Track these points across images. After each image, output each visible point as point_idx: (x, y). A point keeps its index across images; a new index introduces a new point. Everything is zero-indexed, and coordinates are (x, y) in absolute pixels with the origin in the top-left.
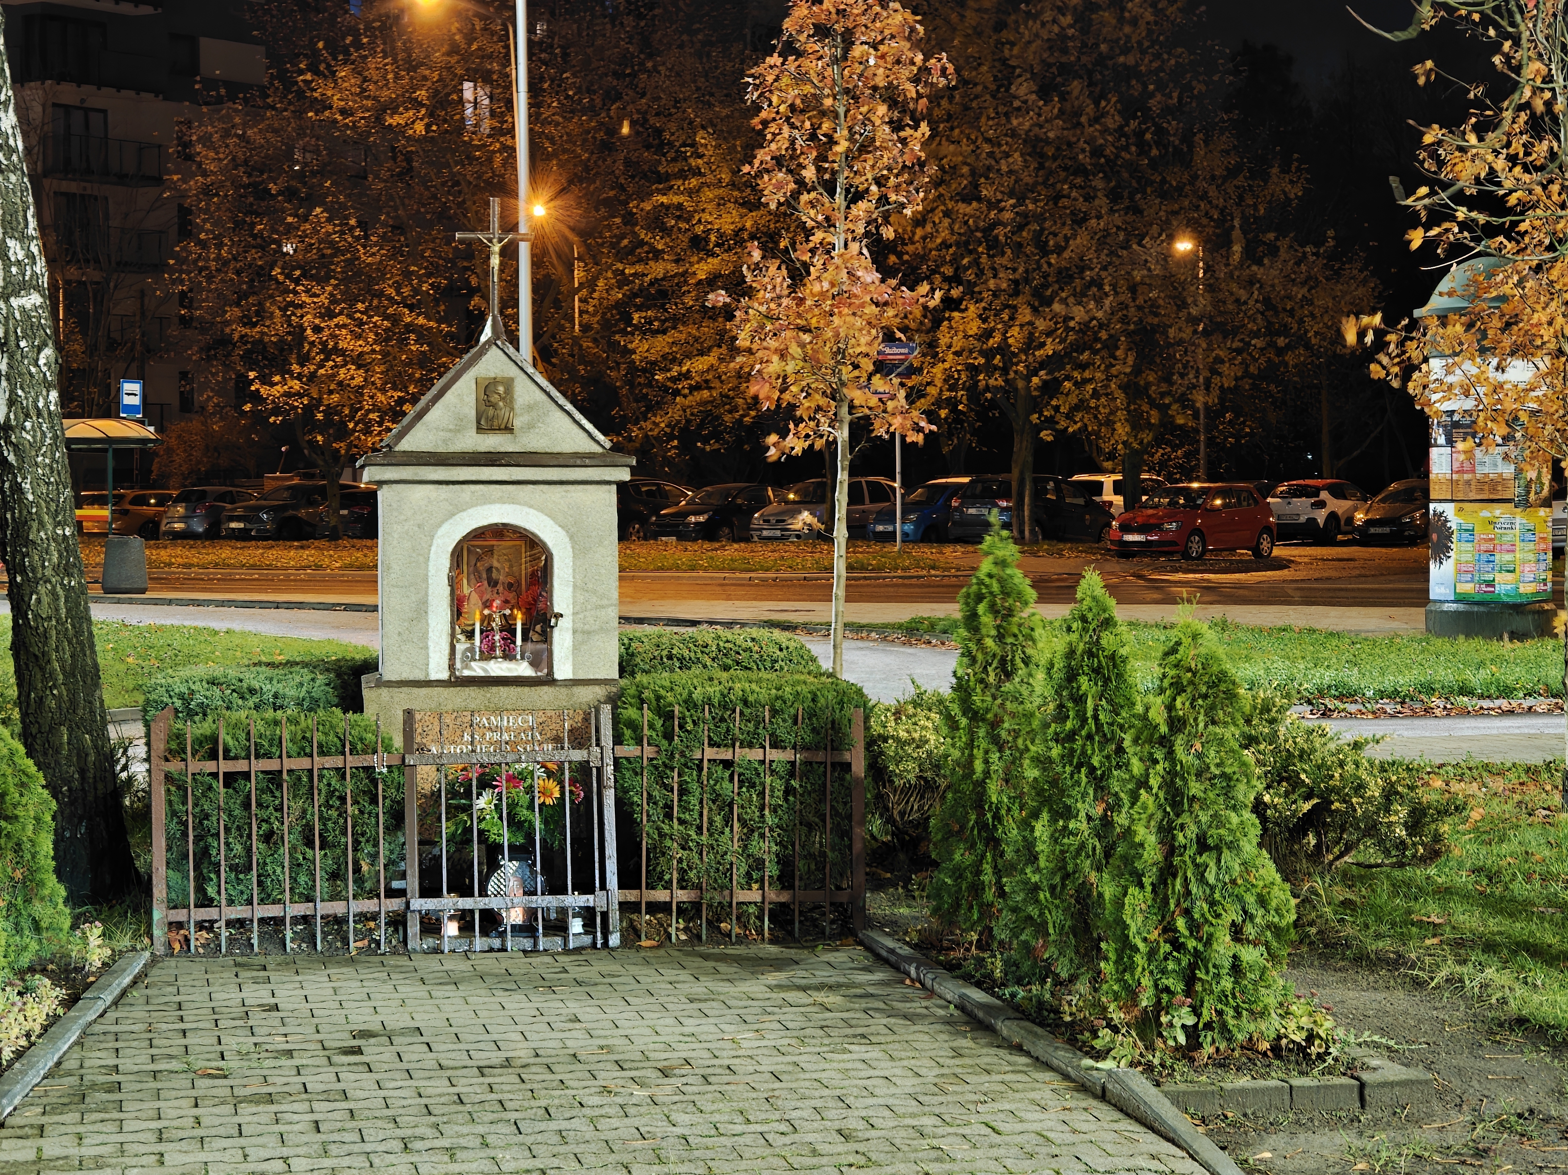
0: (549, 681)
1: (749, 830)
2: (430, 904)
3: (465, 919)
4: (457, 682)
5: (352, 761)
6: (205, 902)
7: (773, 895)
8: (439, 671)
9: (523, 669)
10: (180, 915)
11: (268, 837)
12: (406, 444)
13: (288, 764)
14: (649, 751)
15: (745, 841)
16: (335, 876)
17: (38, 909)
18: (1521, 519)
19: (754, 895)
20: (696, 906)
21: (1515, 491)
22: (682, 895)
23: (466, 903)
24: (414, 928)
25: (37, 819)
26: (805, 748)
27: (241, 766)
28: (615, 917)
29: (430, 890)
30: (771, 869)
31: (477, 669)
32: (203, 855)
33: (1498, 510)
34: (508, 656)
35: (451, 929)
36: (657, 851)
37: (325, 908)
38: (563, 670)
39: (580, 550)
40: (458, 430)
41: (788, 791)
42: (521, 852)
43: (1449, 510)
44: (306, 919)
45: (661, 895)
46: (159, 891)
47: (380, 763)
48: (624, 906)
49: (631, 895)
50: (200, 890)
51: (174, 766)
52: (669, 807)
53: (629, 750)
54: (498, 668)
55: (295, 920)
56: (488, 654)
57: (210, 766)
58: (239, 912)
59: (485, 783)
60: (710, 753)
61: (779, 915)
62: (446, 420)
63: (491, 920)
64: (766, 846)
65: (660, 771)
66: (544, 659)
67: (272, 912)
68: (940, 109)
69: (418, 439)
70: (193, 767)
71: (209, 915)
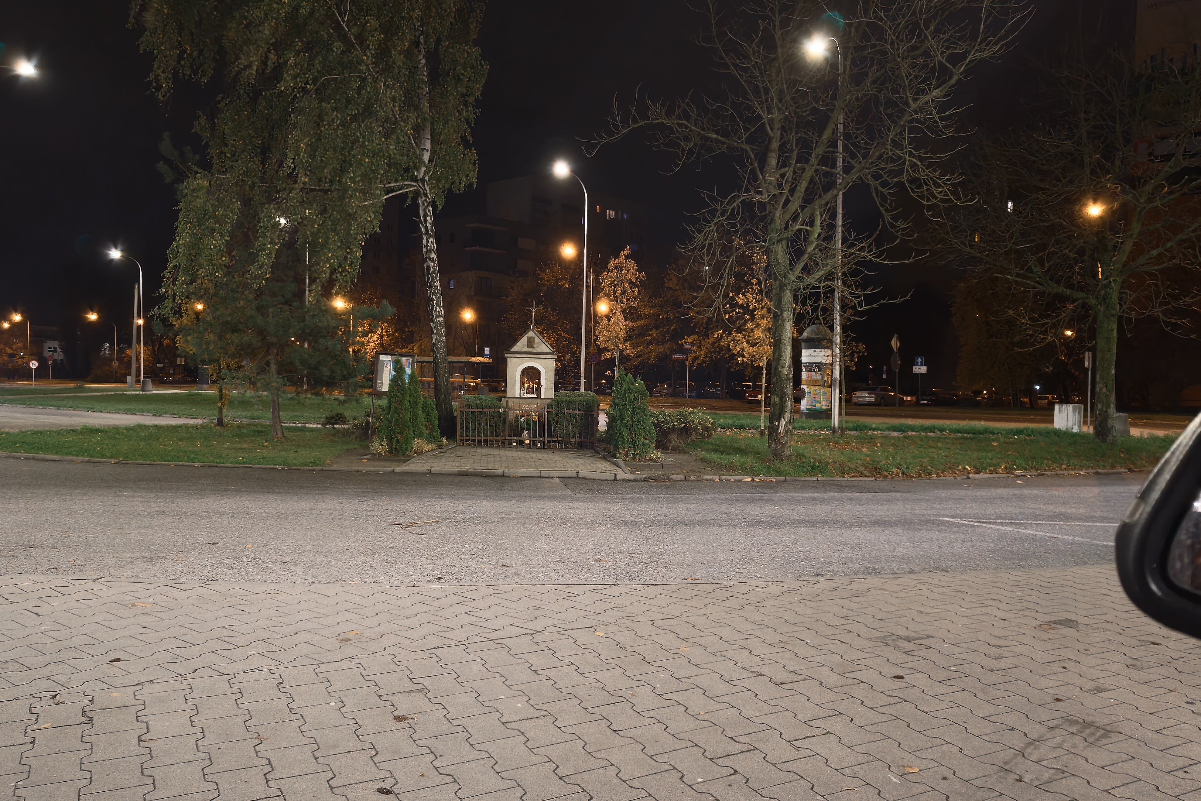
0: (540, 398)
1: (574, 427)
2: (510, 438)
3: (517, 442)
4: (521, 398)
5: (496, 410)
6: (467, 436)
7: (578, 440)
8: (517, 396)
9: (535, 396)
11: (479, 424)
12: (513, 350)
13: (484, 410)
14: (554, 410)
15: (573, 429)
16: (492, 433)
17: (435, 434)
18: (823, 390)
19: (574, 439)
20: (562, 441)
21: (821, 383)
22: (560, 439)
23: (517, 438)
24: (507, 443)
25: (435, 417)
26: (585, 411)
27: (475, 410)
28: (546, 442)
29: (510, 436)
30: (577, 435)
31: (526, 396)
32: (467, 427)
33: (817, 388)
34: (532, 393)
35: (514, 444)
36: (555, 430)
37: (489, 438)
38: (542, 396)
39: (547, 372)
40: (523, 347)
41: (582, 419)
42: (528, 429)
43: (805, 387)
44: (486, 440)
45: (555, 439)
46: (458, 434)
47: (501, 410)
48: (549, 441)
49: (549, 439)
50: (466, 434)
51: (462, 409)
52: (557, 421)
53: (550, 410)
54: (530, 396)
55: (484, 440)
56: (527, 393)
57: (469, 410)
58: (473, 438)
59: (522, 416)
60: (566, 411)
61: (579, 444)
62: (521, 345)
63: (522, 442)
64: (577, 430)
65: (556, 414)
66: (539, 394)
67: (479, 438)
68: (642, 284)
69: (515, 348)
70: (466, 410)
71: (468, 438)
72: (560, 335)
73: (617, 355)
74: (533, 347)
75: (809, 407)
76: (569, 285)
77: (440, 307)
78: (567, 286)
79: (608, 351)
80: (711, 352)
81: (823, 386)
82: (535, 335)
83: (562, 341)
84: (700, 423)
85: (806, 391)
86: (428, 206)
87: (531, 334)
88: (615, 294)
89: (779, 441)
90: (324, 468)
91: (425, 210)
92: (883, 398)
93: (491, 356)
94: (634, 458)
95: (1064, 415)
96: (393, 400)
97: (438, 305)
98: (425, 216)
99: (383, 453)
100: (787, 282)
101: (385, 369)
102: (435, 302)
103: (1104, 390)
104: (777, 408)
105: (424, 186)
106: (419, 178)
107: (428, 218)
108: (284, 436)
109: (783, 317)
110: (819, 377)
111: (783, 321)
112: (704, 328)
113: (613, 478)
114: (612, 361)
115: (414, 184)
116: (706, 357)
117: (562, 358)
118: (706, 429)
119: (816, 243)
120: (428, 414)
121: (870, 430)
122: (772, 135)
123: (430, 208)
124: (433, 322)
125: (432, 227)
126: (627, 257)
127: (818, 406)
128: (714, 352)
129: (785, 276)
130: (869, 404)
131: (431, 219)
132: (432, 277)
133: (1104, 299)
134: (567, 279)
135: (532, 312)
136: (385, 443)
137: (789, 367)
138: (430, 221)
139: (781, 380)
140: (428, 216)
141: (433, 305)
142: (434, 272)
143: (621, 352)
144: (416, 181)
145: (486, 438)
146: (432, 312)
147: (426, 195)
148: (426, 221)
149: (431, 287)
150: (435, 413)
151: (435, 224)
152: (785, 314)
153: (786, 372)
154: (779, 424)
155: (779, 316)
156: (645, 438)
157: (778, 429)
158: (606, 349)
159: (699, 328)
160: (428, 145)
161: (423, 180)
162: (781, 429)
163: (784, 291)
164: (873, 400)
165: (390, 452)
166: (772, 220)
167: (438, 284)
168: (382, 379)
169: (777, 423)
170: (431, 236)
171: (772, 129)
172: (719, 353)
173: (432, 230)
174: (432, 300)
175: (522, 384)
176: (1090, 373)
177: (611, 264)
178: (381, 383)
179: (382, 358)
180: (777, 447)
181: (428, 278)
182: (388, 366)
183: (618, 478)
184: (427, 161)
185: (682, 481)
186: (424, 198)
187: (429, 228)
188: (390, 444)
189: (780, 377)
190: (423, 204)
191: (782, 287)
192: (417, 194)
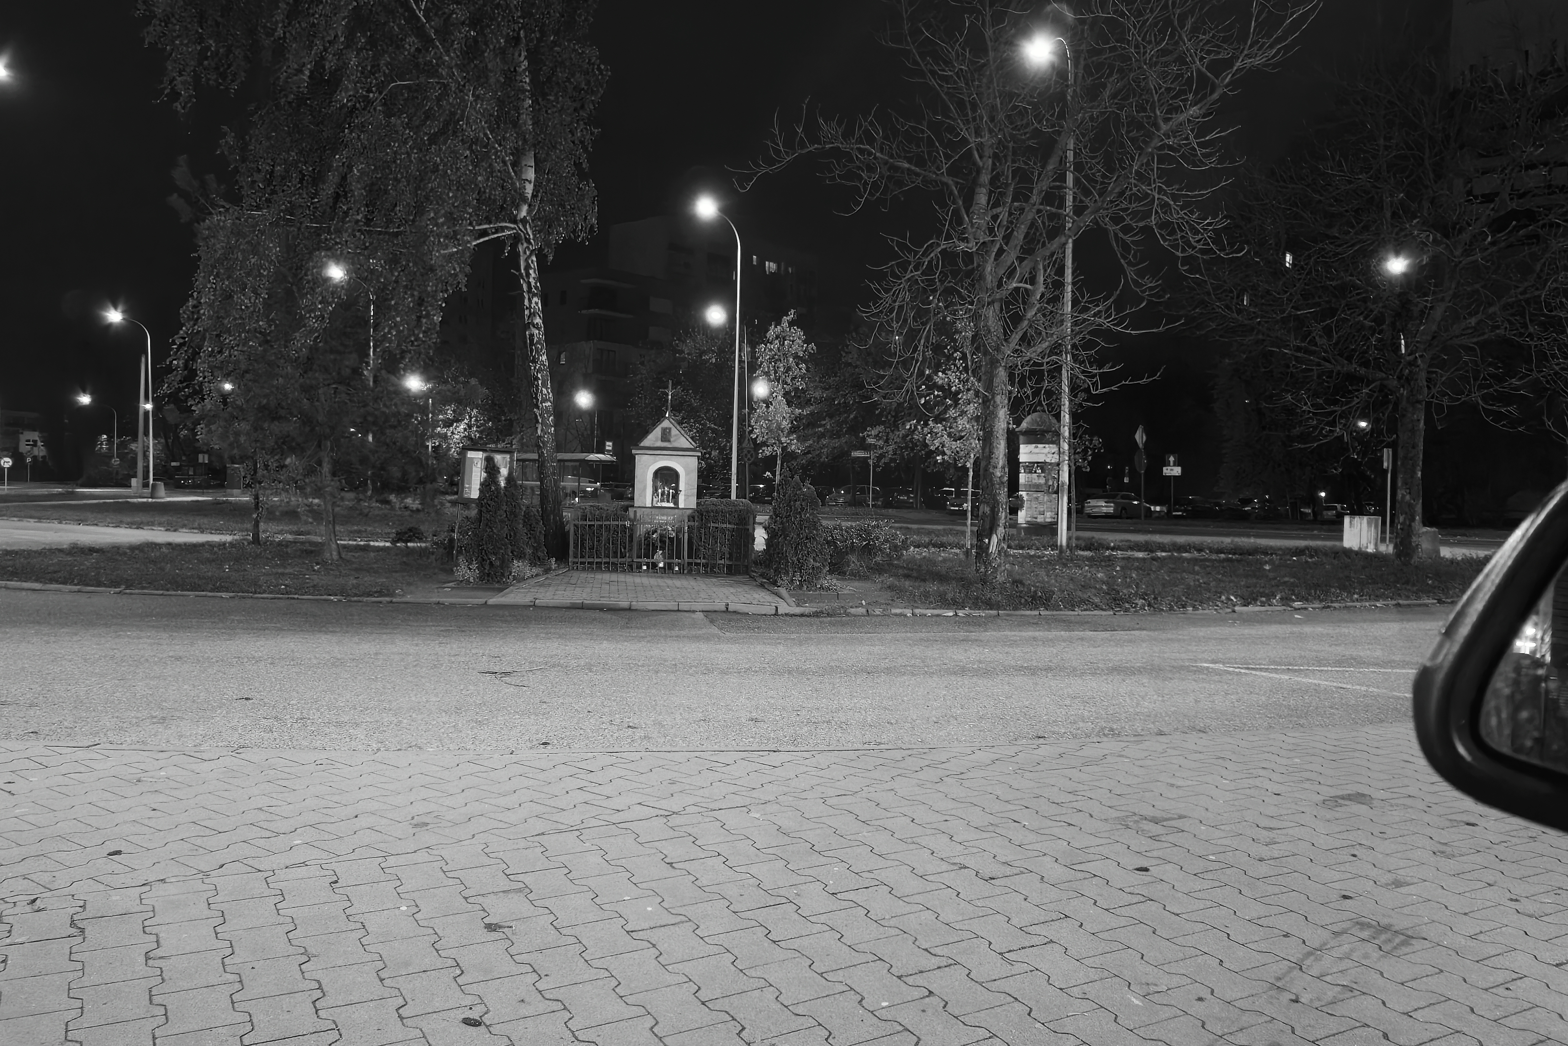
0: (678, 508)
1: (722, 545)
2: (639, 560)
3: (647, 565)
4: (653, 507)
5: (621, 523)
6: (582, 557)
7: (728, 562)
8: (649, 504)
9: (672, 505)
10: (576, 560)
11: (598, 541)
12: (642, 444)
14: (696, 524)
15: (721, 547)
16: (615, 553)
17: (540, 554)
18: (1046, 497)
19: (722, 562)
20: (707, 564)
21: (1045, 488)
22: (704, 561)
23: (648, 560)
24: (635, 566)
25: (540, 532)
26: (737, 524)
27: (592, 523)
28: (686, 565)
29: (639, 557)
30: (727, 556)
31: (659, 504)
32: (582, 546)
33: (1039, 495)
34: (668, 501)
35: (645, 568)
36: (698, 550)
37: (612, 560)
38: (681, 505)
39: (687, 474)
40: (657, 440)
41: (732, 535)
42: (662, 548)
43: (1023, 494)
44: (608, 563)
45: (699, 561)
46: (571, 553)
47: (627, 524)
48: (690, 564)
49: (690, 560)
50: (581, 554)
51: (576, 522)
52: (701, 538)
53: (691, 523)
54: (664, 504)
55: (605, 563)
56: (662, 501)
57: (585, 523)
58: (591, 560)
59: (655, 531)
60: (712, 525)
61: (729, 567)
62: (653, 438)
63: (655, 565)
64: (726, 549)
65: (699, 528)
66: (676, 503)
67: (599, 560)
68: (811, 359)
69: (646, 442)
70: (580, 523)
71: (583, 560)
72: (704, 425)
73: (779, 451)
74: (669, 441)
75: (1029, 519)
76: (716, 360)
77: (547, 388)
78: (714, 360)
79: (768, 446)
80: (902, 448)
81: (1048, 493)
82: (671, 426)
83: (707, 434)
84: (886, 541)
85: (1025, 499)
86: (531, 255)
87: (666, 424)
88: (776, 373)
89: (990, 564)
90: (394, 600)
91: (526, 260)
92: (1124, 508)
93: (614, 453)
94: (801, 586)
95: (1356, 530)
96: (484, 509)
97: (544, 385)
98: (528, 267)
99: (472, 580)
100: (1000, 357)
101: (474, 468)
102: (540, 382)
103: (1408, 497)
104: (988, 521)
105: (526, 229)
106: (518, 218)
107: (531, 272)
108: (341, 557)
109: (995, 402)
110: (1042, 481)
111: (995, 406)
112: (892, 416)
113: (773, 612)
114: (773, 458)
115: (512, 226)
116: (895, 454)
117: (707, 456)
118: (895, 548)
119: (1038, 306)
120: (531, 529)
121: (1108, 549)
122: (981, 164)
123: (534, 259)
124: (538, 408)
125: (536, 283)
126: (791, 324)
127: (1040, 519)
128: (906, 448)
129: (998, 349)
130: (1107, 516)
131: (535, 272)
132: (537, 349)
133: (1408, 380)
134: (713, 352)
135: (668, 395)
136: (474, 566)
137: (1003, 468)
138: (533, 275)
139: (993, 485)
140: (531, 268)
141: (537, 386)
142: (538, 342)
143: (784, 449)
144: (515, 221)
145: (607, 560)
146: (536, 394)
147: (528, 241)
148: (528, 275)
149: (534, 361)
150: (540, 528)
151: (539, 279)
152: (998, 399)
153: (999, 474)
154: (989, 542)
155: (989, 401)
156: (814, 560)
157: (988, 548)
158: (764, 444)
159: (887, 417)
160: (531, 174)
161: (524, 221)
162: (993, 548)
163: (996, 368)
164: (1111, 510)
165: (481, 578)
166: (982, 277)
167: (544, 358)
168: (470, 483)
169: (987, 540)
170: (535, 295)
171: (981, 157)
172: (912, 449)
173: (536, 288)
174: (537, 379)
175: (655, 490)
176: (1389, 475)
177: (771, 333)
178: (470, 488)
179: (471, 454)
180: (987, 571)
181: (532, 351)
182: (479, 465)
183: (780, 612)
184: (529, 196)
185: (864, 616)
186: (525, 245)
187: (533, 284)
188: (481, 567)
189: (991, 480)
190: (525, 253)
191: (994, 363)
192: (516, 239)
